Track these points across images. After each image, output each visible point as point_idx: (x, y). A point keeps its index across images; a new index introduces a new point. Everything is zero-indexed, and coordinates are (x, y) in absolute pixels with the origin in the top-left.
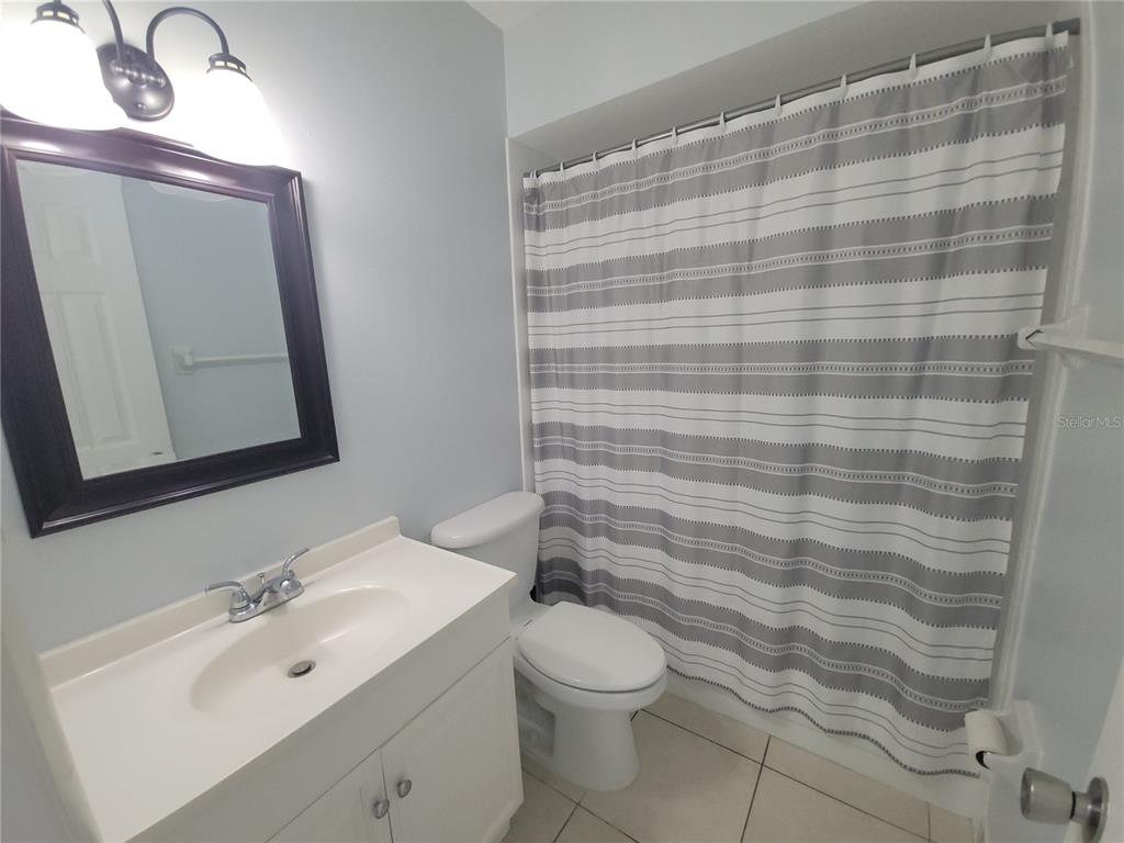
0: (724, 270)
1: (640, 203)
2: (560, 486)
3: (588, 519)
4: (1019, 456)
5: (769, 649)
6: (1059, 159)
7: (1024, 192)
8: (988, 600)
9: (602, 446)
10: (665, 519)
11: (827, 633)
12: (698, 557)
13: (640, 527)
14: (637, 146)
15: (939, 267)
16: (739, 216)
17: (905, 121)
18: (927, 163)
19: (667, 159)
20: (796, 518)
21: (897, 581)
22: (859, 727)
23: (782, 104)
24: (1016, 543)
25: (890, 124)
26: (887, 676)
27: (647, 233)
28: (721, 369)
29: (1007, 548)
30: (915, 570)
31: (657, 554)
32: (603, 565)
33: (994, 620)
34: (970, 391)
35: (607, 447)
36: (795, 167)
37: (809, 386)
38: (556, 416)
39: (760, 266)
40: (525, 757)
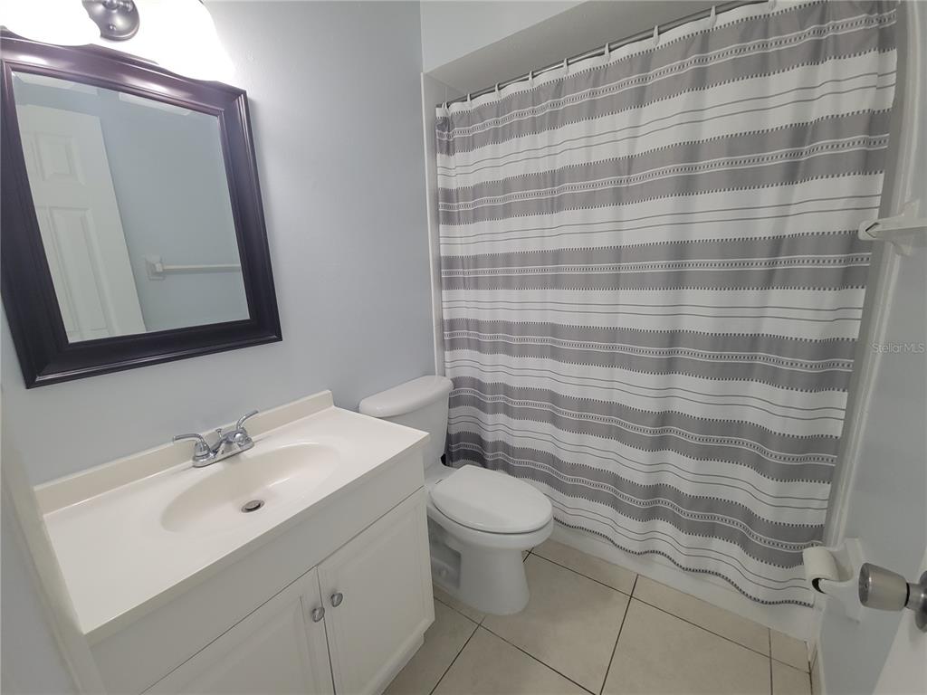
0: (606, 183)
1: (535, 127)
2: (466, 373)
3: (488, 399)
4: (856, 336)
5: (638, 503)
6: (893, 79)
7: (865, 106)
8: (826, 459)
9: (501, 337)
10: (554, 398)
11: (687, 489)
12: (582, 428)
13: (533, 405)
14: (533, 77)
15: (793, 174)
16: (619, 135)
17: (765, 45)
18: (784, 82)
19: (559, 87)
20: (663, 393)
21: (747, 444)
22: (711, 566)
23: (659, 34)
24: (850, 410)
25: (753, 48)
26: (738, 524)
27: (541, 153)
28: (603, 269)
29: (842, 415)
30: (763, 435)
31: (547, 427)
32: (501, 437)
33: (830, 476)
34: (816, 281)
35: (504, 339)
36: (669, 90)
37: (677, 281)
38: (464, 314)
39: (637, 178)
40: (436, 590)
